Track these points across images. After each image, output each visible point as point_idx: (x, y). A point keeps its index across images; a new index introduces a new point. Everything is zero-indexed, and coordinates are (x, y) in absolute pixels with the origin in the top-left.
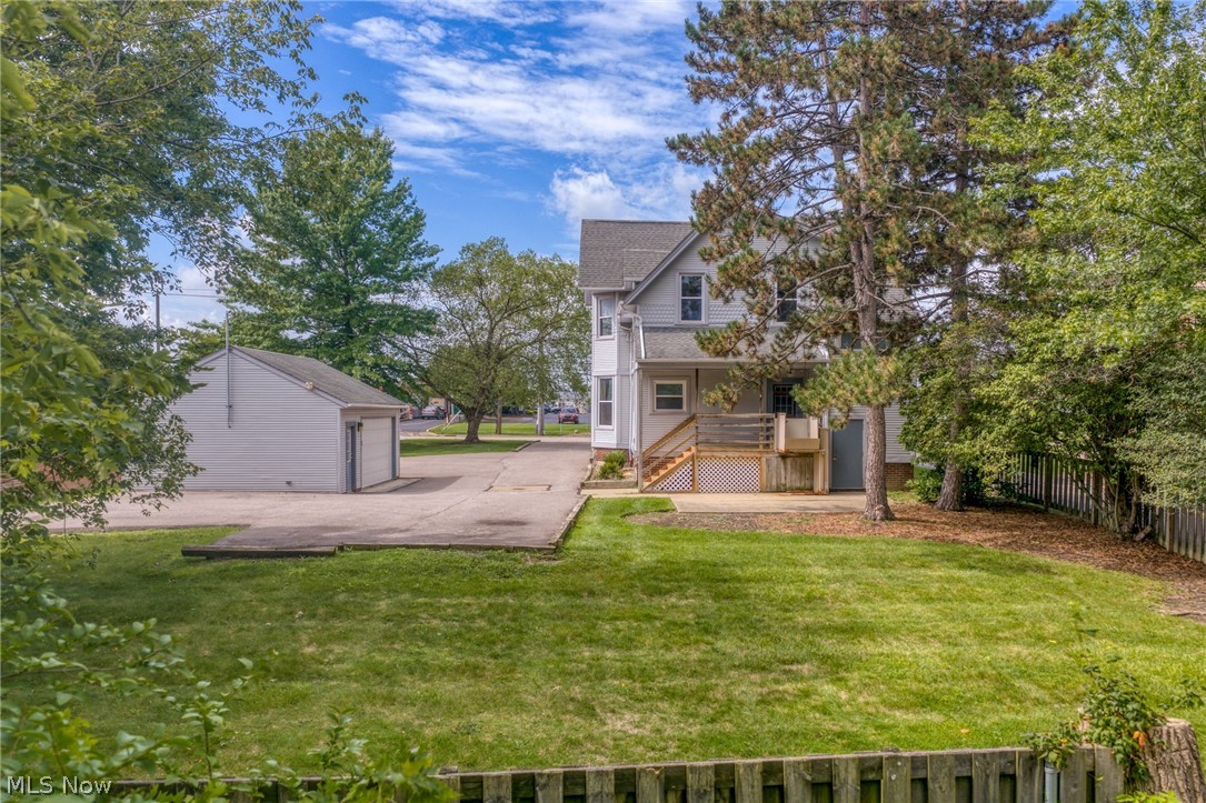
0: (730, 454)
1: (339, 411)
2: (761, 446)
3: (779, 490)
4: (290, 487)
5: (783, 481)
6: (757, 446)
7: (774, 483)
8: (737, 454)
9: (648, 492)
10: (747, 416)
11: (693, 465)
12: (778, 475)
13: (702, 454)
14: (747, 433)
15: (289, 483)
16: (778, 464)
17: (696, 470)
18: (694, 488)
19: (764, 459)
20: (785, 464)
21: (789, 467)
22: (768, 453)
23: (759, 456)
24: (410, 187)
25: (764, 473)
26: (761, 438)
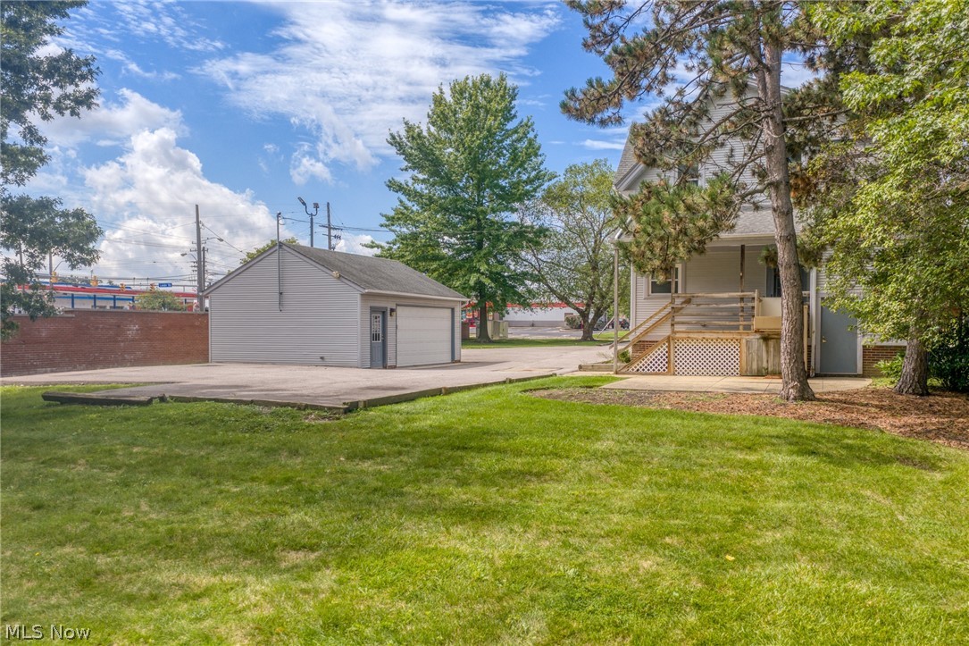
0: (707, 336)
1: (359, 296)
2: (741, 327)
3: (760, 374)
4: (323, 362)
5: (765, 365)
6: (737, 328)
7: (755, 367)
8: (715, 336)
9: (624, 373)
10: (726, 295)
11: (669, 347)
12: (760, 358)
13: (678, 335)
14: (724, 314)
15: (322, 358)
16: (759, 347)
17: (672, 352)
18: (669, 369)
19: (744, 341)
20: (767, 346)
21: (772, 349)
22: (748, 334)
23: (738, 337)
24: (532, 124)
25: (744, 355)
26: (741, 319)
